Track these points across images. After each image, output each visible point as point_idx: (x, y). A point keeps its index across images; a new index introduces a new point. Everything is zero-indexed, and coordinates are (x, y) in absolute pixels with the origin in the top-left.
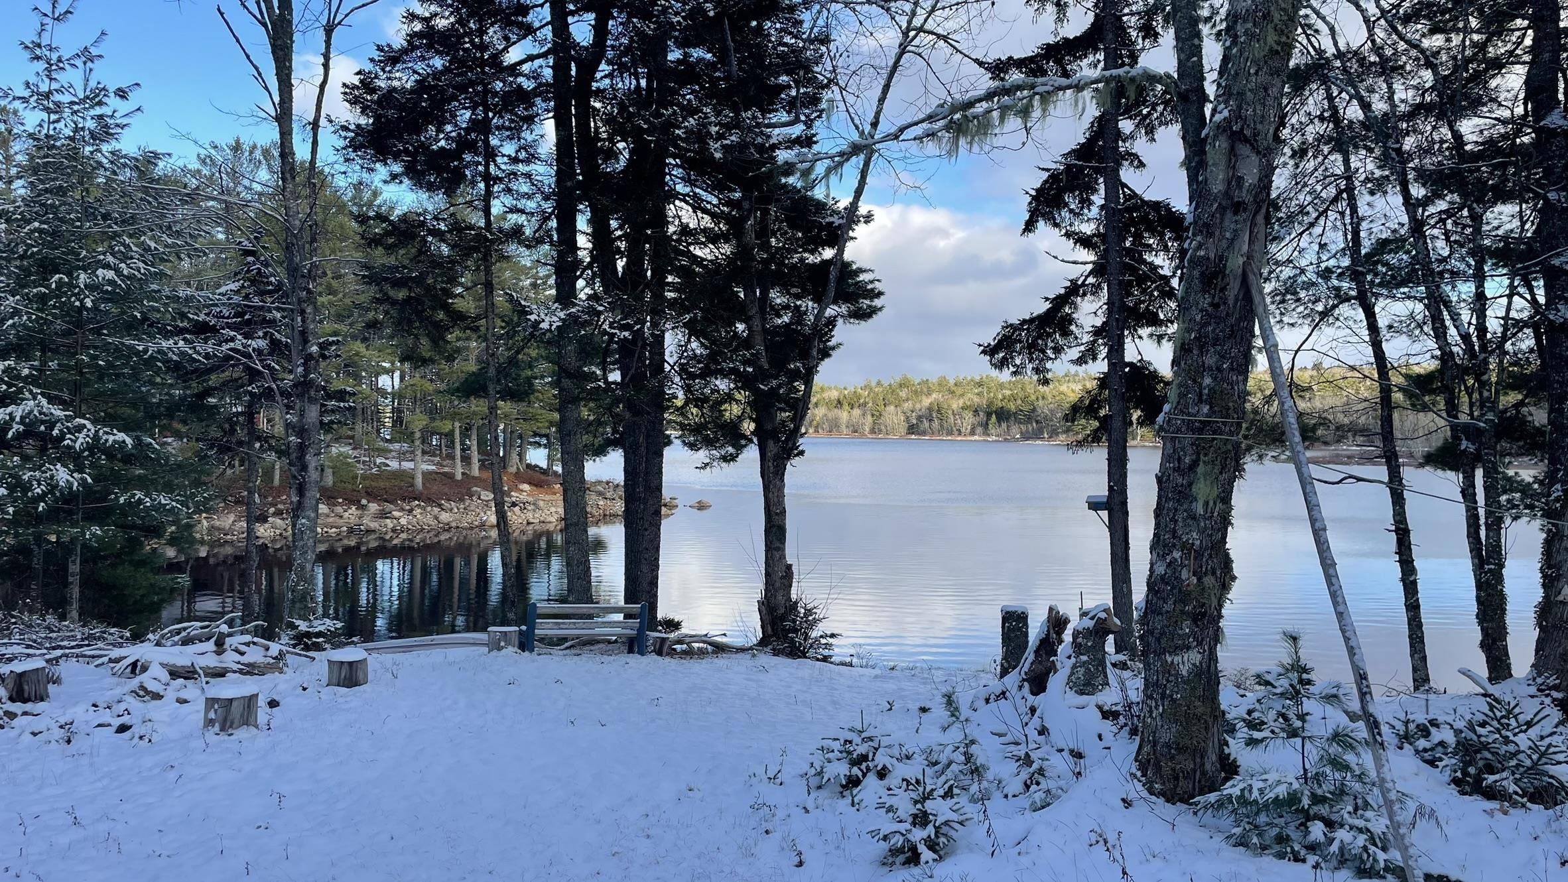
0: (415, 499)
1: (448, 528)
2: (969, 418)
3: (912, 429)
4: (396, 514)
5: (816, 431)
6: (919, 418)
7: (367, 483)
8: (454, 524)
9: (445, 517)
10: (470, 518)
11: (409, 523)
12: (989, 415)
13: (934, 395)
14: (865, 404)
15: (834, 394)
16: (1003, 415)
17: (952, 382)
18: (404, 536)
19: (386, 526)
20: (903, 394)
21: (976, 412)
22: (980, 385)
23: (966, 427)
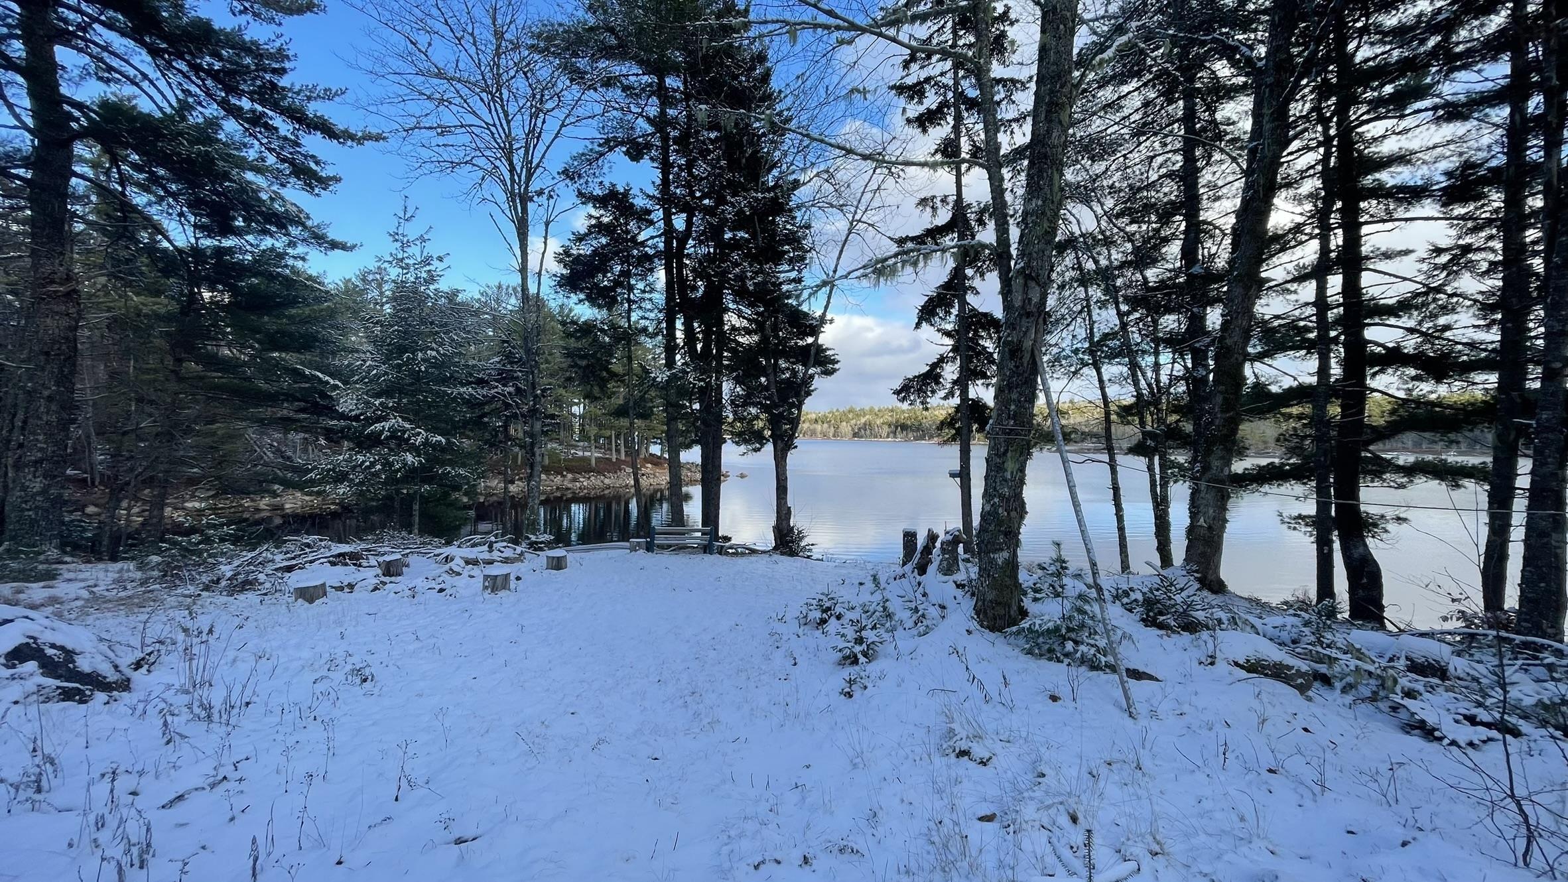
0: (591, 472)
1: (608, 487)
2: (886, 429)
3: (855, 435)
4: (582, 480)
5: (804, 436)
6: (859, 429)
7: (567, 463)
8: (611, 485)
9: (607, 481)
10: (620, 482)
11: (588, 484)
12: (896, 428)
13: (867, 417)
14: (830, 421)
15: (814, 416)
16: (904, 427)
18: (585, 491)
19: (576, 486)
20: (850, 416)
21: (890, 426)
22: (892, 411)
23: (884, 434)
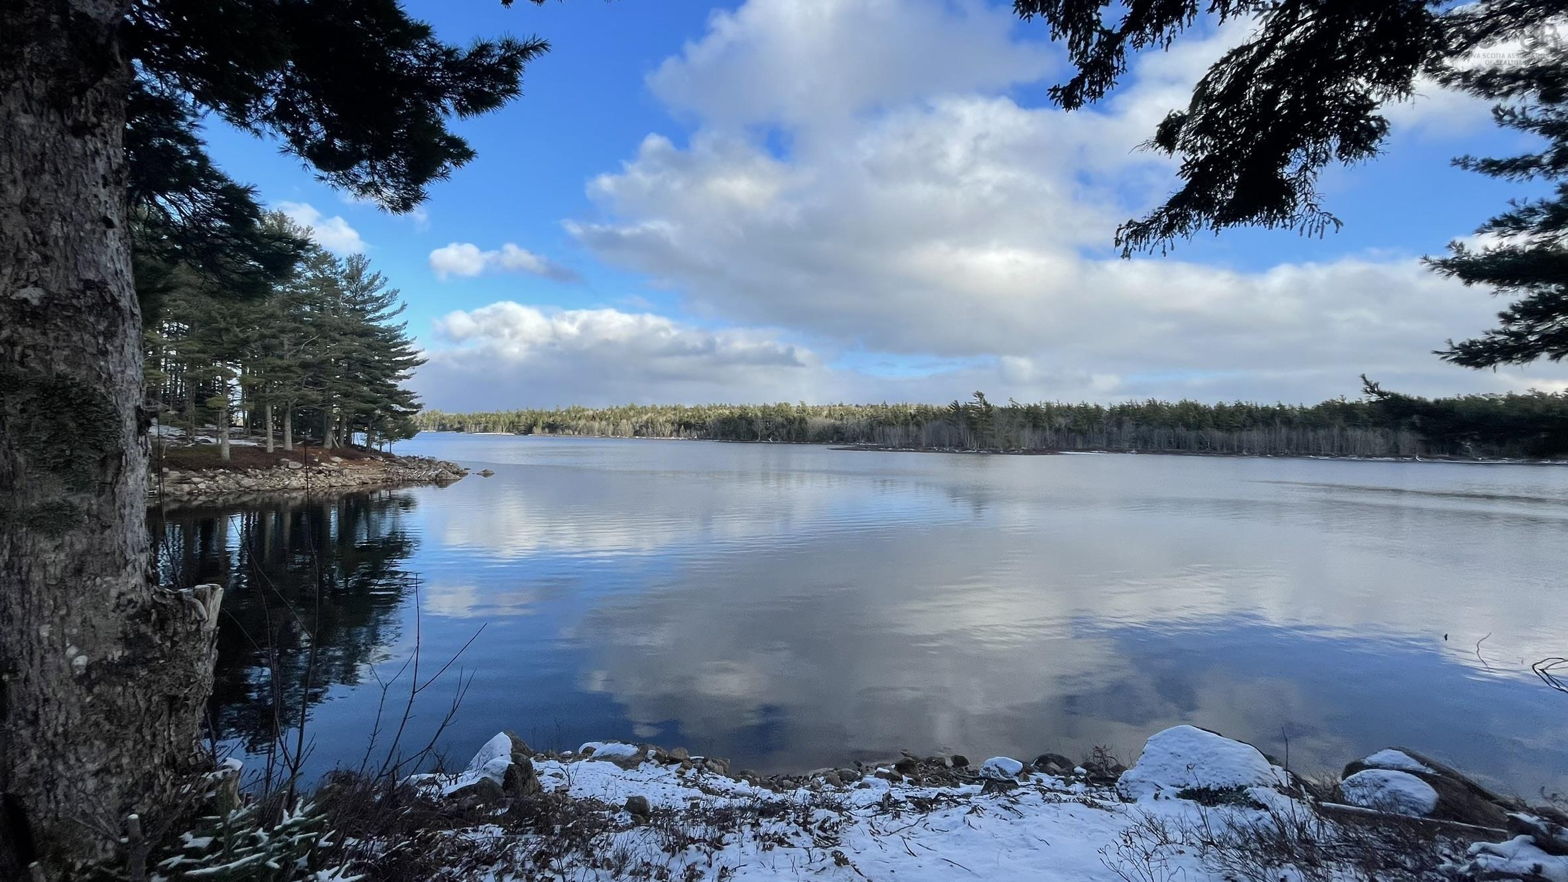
0: (221, 468)
1: (248, 490)
2: (669, 427)
3: (636, 433)
4: (196, 480)
5: (579, 433)
6: (641, 427)
7: (172, 454)
8: (256, 488)
10: (275, 481)
11: (208, 487)
12: (680, 426)
13: (649, 414)
14: (609, 418)
15: (591, 413)
16: (688, 426)
17: (659, 407)
18: (202, 498)
19: (182, 490)
20: (631, 413)
21: (673, 424)
22: (675, 409)
23: (668, 432)
